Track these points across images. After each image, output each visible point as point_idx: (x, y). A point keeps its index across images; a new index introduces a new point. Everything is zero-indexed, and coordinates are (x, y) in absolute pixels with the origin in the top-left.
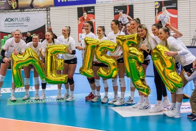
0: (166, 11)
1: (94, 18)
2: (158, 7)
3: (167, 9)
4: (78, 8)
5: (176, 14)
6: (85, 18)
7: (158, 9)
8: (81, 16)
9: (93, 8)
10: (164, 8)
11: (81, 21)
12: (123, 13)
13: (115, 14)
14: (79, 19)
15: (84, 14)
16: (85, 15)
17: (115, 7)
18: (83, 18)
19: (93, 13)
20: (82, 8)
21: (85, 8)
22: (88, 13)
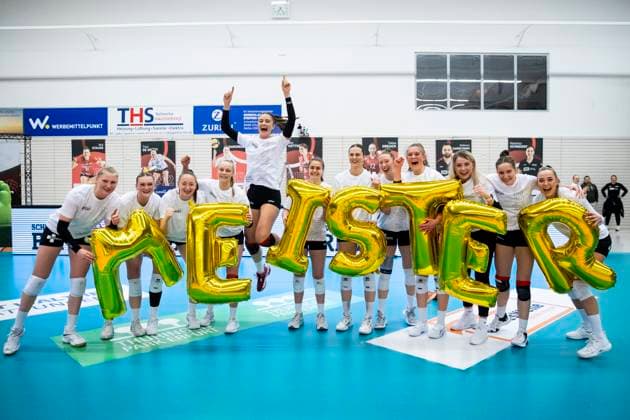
0: (230, 153)
1: (104, 159)
2: (217, 146)
3: (231, 149)
4: (73, 142)
5: (244, 158)
6: (87, 158)
7: (217, 149)
8: (78, 155)
9: (103, 142)
10: (226, 149)
11: (78, 162)
12: (158, 153)
13: (143, 153)
14: (76, 159)
15: (84, 151)
16: (87, 153)
17: (143, 144)
18: (83, 159)
19: (103, 151)
20: (80, 141)
21: (87, 141)
22: (91, 151)
